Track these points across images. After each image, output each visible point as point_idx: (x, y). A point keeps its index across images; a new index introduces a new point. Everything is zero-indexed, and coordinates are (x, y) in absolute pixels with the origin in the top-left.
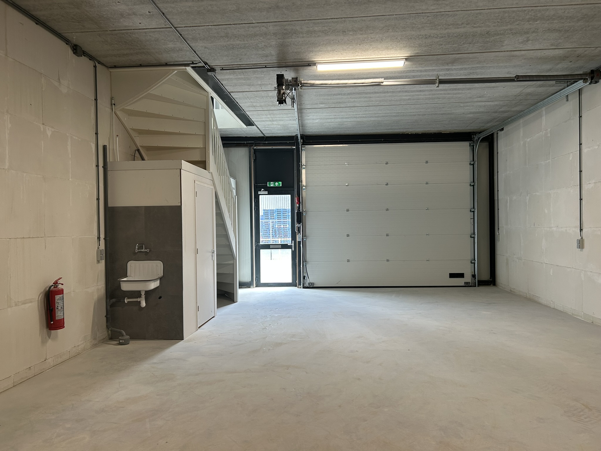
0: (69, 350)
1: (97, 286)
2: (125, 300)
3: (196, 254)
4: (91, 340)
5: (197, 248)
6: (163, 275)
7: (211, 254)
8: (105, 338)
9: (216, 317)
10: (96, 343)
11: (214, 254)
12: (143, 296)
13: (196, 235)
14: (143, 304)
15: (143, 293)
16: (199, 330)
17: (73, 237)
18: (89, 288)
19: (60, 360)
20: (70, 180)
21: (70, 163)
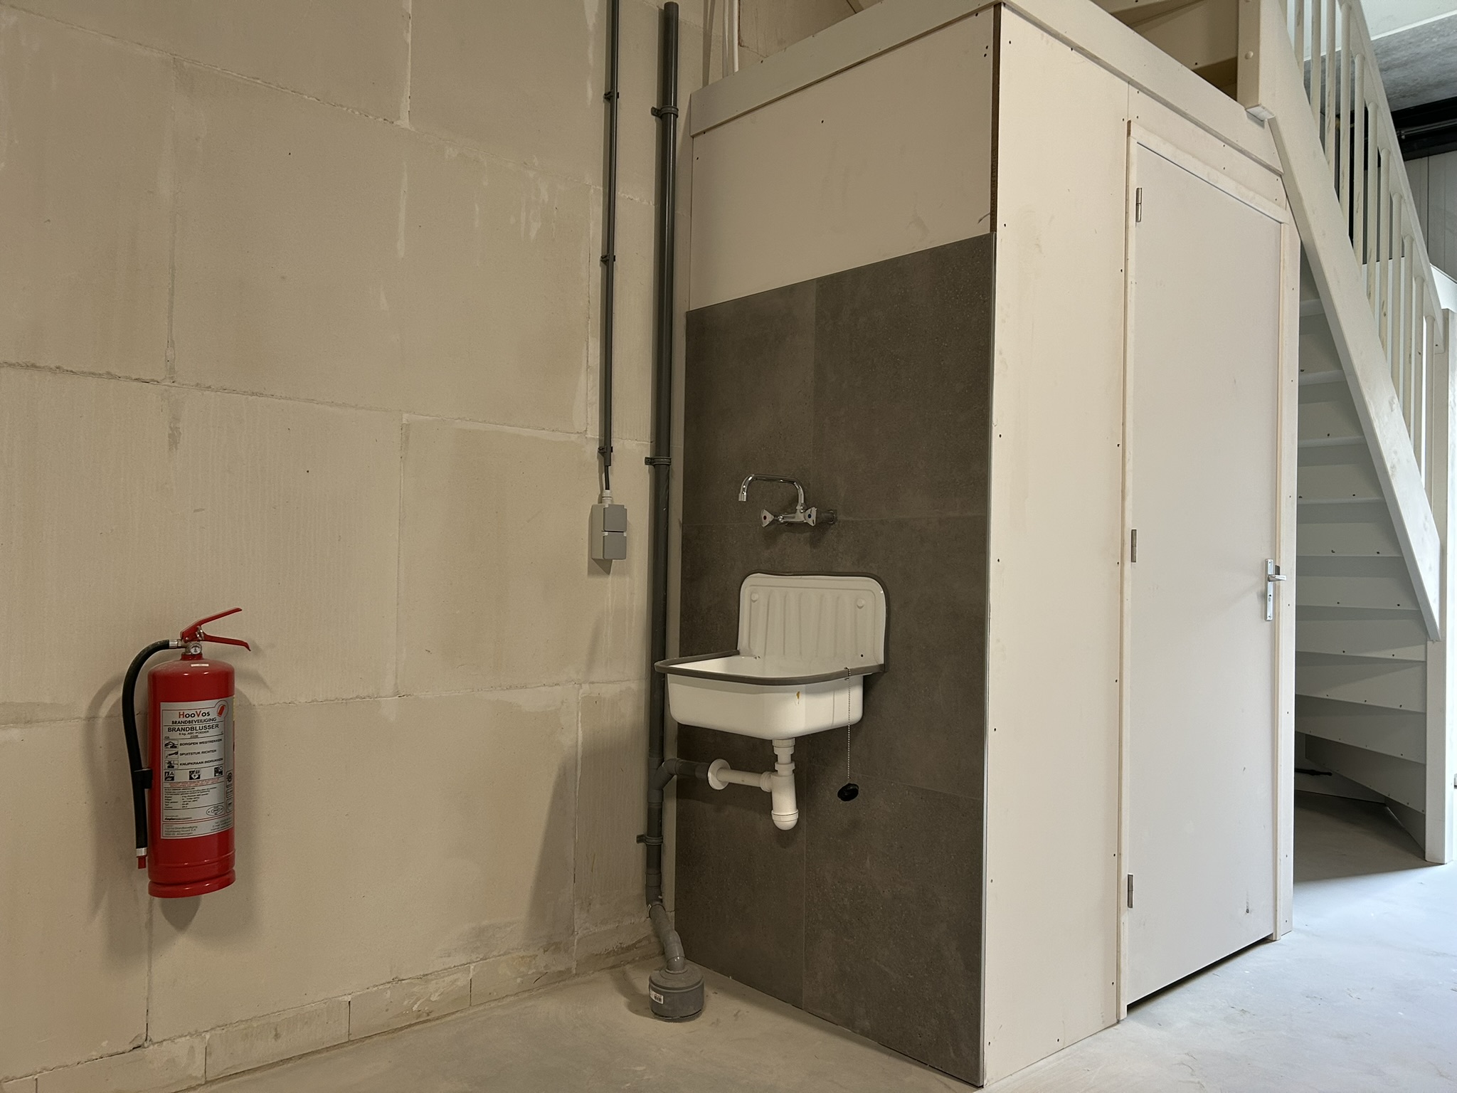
0: (349, 998)
1: (586, 687)
2: (710, 775)
3: (1121, 563)
4: (522, 953)
5: (1129, 526)
6: (882, 661)
7: (1252, 581)
8: (634, 945)
9: (1282, 939)
10: (561, 968)
11: (1276, 589)
12: (785, 768)
13: (1123, 446)
14: (786, 812)
15: (784, 753)
16: (1134, 1027)
17: (405, 416)
18: (524, 687)
19: (266, 1049)
20: (404, 122)
21: (409, 40)
